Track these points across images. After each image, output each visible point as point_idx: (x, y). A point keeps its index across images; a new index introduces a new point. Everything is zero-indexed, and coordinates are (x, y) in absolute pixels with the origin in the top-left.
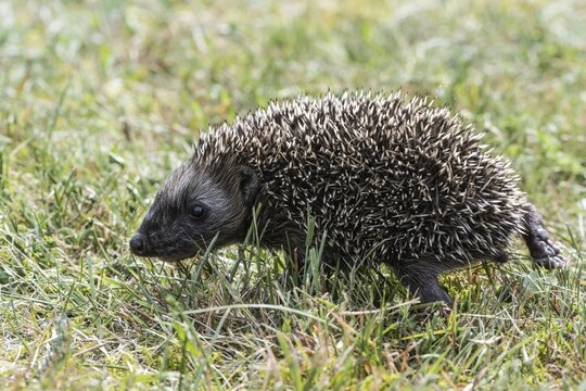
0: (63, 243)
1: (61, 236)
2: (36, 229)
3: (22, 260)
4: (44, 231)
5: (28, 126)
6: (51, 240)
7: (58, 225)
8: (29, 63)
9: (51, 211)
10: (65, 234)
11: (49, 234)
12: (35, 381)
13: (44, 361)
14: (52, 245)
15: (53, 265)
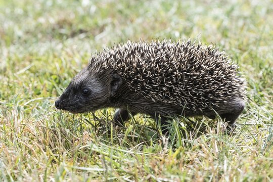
0: (267, 95)
1: (266, 92)
2: (255, 89)
3: (250, 103)
4: (259, 90)
5: (248, 45)
6: (262, 93)
7: (264, 87)
8: (245, 18)
9: (261, 81)
10: (268, 91)
11: (261, 91)
12: (260, 154)
13: (264, 146)
14: (262, 96)
15: (263, 105)
